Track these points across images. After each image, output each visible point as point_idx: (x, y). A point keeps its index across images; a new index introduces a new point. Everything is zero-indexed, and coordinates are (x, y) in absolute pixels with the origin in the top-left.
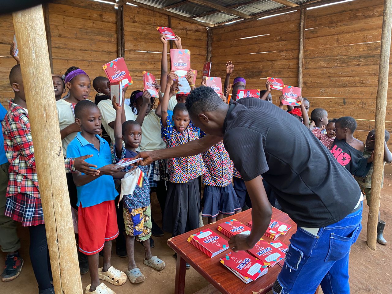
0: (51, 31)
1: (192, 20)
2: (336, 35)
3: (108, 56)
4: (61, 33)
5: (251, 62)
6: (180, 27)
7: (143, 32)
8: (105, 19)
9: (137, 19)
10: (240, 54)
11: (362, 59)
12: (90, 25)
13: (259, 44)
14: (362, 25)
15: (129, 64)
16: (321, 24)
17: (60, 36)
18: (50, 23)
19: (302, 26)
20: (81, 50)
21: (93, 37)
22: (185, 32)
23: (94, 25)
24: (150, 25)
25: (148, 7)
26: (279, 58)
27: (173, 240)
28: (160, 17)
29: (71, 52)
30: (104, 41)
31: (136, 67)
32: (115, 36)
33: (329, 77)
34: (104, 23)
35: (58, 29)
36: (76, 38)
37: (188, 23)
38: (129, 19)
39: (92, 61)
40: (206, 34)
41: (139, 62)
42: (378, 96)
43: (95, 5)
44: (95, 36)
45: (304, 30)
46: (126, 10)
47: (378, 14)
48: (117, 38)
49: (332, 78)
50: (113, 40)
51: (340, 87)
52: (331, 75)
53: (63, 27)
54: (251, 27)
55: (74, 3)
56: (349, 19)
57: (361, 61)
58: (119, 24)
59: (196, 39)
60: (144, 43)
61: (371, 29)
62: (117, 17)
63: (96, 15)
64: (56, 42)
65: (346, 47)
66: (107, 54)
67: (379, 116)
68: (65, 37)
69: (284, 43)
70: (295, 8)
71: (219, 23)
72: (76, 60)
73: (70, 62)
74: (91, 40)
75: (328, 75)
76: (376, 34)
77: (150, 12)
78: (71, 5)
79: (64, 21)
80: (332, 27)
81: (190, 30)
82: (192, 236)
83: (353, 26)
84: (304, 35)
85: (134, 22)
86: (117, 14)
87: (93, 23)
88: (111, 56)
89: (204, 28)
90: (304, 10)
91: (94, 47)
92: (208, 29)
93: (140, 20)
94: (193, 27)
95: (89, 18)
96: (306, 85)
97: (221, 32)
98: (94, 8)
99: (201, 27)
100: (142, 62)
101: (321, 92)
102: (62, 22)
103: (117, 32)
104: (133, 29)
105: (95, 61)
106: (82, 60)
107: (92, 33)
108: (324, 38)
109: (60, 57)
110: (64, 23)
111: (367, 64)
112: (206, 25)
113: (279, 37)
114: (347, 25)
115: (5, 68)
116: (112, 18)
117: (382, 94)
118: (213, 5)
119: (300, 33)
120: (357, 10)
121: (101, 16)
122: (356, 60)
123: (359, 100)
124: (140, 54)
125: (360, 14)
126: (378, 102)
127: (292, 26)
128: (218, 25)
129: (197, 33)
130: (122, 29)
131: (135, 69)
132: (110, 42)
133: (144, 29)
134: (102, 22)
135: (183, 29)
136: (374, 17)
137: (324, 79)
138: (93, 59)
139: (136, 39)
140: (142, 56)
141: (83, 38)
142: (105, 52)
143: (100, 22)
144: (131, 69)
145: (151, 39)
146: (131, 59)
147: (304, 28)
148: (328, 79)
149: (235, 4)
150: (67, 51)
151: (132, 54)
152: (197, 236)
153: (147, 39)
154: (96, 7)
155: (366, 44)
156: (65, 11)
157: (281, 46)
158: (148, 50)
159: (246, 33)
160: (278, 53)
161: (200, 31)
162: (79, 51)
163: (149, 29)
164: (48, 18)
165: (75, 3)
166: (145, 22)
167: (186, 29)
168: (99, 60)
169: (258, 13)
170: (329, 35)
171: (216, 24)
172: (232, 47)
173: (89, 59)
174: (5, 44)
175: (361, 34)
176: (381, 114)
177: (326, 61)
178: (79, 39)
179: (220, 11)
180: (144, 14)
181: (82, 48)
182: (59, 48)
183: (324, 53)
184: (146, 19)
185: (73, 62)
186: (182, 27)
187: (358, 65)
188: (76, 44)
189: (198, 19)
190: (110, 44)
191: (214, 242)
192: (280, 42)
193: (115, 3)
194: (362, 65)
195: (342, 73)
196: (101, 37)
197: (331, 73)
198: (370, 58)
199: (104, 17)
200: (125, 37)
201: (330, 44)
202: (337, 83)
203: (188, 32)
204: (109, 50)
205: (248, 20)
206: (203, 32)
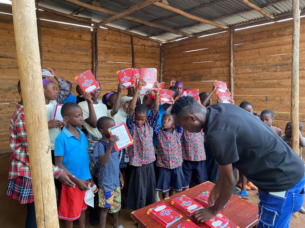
0: (43, 48)
1: (148, 39)
2: (258, 49)
3: (85, 66)
4: (50, 49)
5: (194, 69)
6: (140, 43)
7: (112, 47)
8: (83, 38)
9: (107, 38)
10: (185, 63)
11: (278, 67)
12: (72, 43)
13: (199, 55)
14: (277, 41)
15: (101, 72)
16: (246, 41)
17: (49, 51)
18: (42, 42)
19: (232, 42)
20: (64, 61)
21: (74, 52)
22: (143, 47)
23: (75, 43)
24: (117, 42)
25: (116, 29)
26: (216, 66)
27: (136, 213)
28: (125, 36)
29: (57, 63)
30: (82, 55)
31: (106, 74)
32: (91, 51)
33: (254, 80)
34: (82, 41)
35: (48, 47)
36: (61, 53)
37: (146, 41)
38: (101, 39)
39: (73, 69)
40: (160, 49)
41: (109, 70)
42: (292, 96)
43: (76, 29)
44: (75, 51)
45: (233, 46)
46: (99, 31)
47: (288, 33)
48: (92, 53)
49: (256, 81)
50: (89, 54)
51: (263, 88)
52: (255, 79)
53: (51, 45)
54: (193, 43)
55: (60, 27)
56: (267, 37)
57: (278, 68)
58: (94, 42)
59: (152, 53)
60: (112, 56)
61: (284, 45)
62: (92, 37)
63: (76, 36)
64: (46, 56)
65: (265, 58)
66: (85, 64)
67: (294, 111)
68: (53, 52)
69: (219, 55)
70: (226, 29)
71: (169, 40)
72: (61, 69)
73: (56, 70)
74: (73, 54)
75: (253, 78)
76: (288, 48)
77: (117, 33)
78: (58, 29)
79: (52, 40)
80: (254, 43)
81: (147, 46)
82: (151, 210)
83: (270, 42)
84: (233, 49)
85: (105, 40)
86: (92, 35)
87: (74, 41)
88: (88, 66)
89: (157, 44)
90: (232, 30)
91: (75, 59)
92: (161, 45)
93: (110, 39)
94: (150, 43)
95: (71, 38)
96: (236, 86)
97: (170, 47)
98: (75, 31)
99: (155, 44)
100: (111, 70)
101: (249, 91)
102: (51, 41)
103: (92, 48)
104: (104, 45)
105: (75, 70)
106: (65, 69)
107: (73, 49)
108: (249, 51)
110: (52, 42)
111: (282, 70)
112: (159, 42)
113: (215, 50)
114: (266, 42)
115: (6, 76)
116: (88, 38)
117: (295, 95)
118: (164, 27)
119: (231, 47)
120: (273, 31)
121: (80, 36)
122: (273, 68)
123: (278, 98)
124: (109, 64)
125: (275, 34)
126: (292, 100)
127: (224, 43)
128: (168, 42)
129: (152, 48)
130: (96, 46)
131: (105, 75)
132: (87, 55)
133: (112, 45)
134: (80, 41)
136: (286, 36)
137: (250, 81)
138: (73, 68)
139: (106, 53)
140: (111, 65)
141: (66, 53)
142: (83, 62)
143: (79, 41)
144: (103, 75)
145: (118, 53)
146: (103, 67)
147: (233, 44)
148: (253, 81)
149: (181, 26)
150: (54, 63)
151: (103, 64)
152: (154, 210)
153: (115, 53)
154: (76, 30)
155: (280, 56)
156: (53, 33)
157: (216, 57)
158: (116, 61)
159: (189, 47)
160: (214, 63)
161: (154, 47)
162: (63, 62)
163: (117, 46)
164: (41, 38)
165: (61, 27)
166: (113, 40)
167: (144, 45)
168: (78, 69)
169: (198, 33)
170: (252, 49)
171: (167, 41)
172: (179, 58)
173: (71, 68)
174: (7, 58)
175: (276, 48)
176: (295, 110)
177: (251, 68)
178: (63, 53)
179: (170, 32)
180: (113, 34)
181: (66, 60)
182: (48, 60)
183: (249, 62)
184: (114, 38)
185: (58, 70)
186: (141, 44)
187: (276, 71)
188: (61, 57)
189: (153, 38)
190: (87, 57)
191: (168, 214)
192: (216, 54)
193: (91, 26)
194: (279, 71)
195: (263, 77)
196: (80, 52)
197: (255, 77)
198: (284, 66)
199: (82, 37)
200: (98, 52)
201: (254, 56)
202: (260, 85)
203: (146, 47)
204: (86, 61)
205: (191, 38)
206: (157, 47)
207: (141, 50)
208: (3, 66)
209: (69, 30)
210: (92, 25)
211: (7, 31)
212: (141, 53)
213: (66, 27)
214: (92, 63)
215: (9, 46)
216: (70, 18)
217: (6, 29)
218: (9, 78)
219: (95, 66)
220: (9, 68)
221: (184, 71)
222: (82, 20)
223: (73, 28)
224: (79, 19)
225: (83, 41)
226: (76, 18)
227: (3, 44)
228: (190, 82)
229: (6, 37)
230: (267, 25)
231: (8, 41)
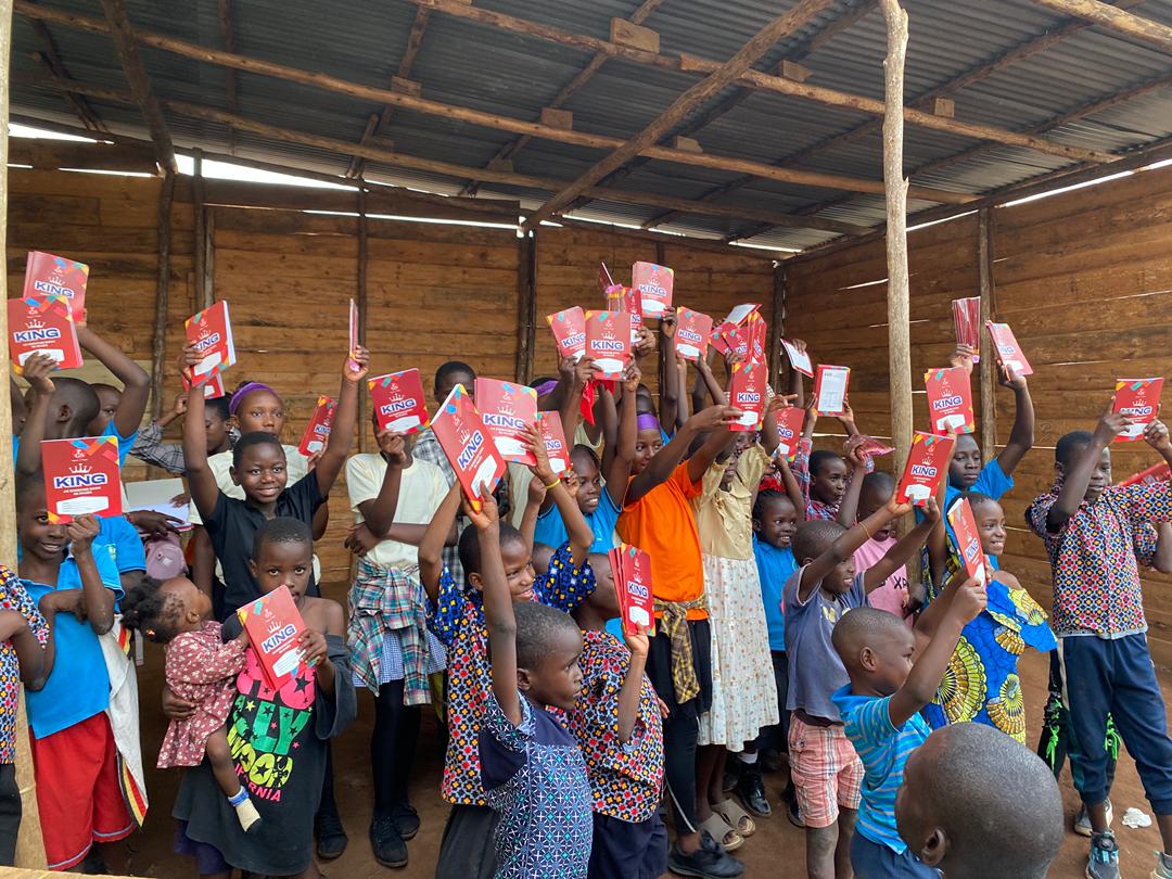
0: (368, 295)
1: (724, 247)
2: (1069, 273)
3: (494, 343)
4: (391, 297)
5: (873, 350)
6: (692, 265)
7: (587, 283)
8: (491, 261)
9: (571, 257)
10: (847, 327)
11: (1135, 340)
12: (456, 277)
14: (1130, 246)
15: (547, 360)
16: (1030, 247)
17: (387, 305)
18: (368, 279)
19: (983, 252)
20: (432, 332)
21: (462, 303)
22: (704, 277)
23: (467, 276)
25: (598, 228)
26: (938, 338)
28: (634, 246)
29: (407, 337)
30: (487, 311)
32: (516, 298)
34: (489, 270)
35: (384, 291)
36: (422, 307)
37: (714, 255)
38: (551, 259)
40: (772, 279)
43: (472, 234)
44: (466, 299)
45: (989, 262)
46: (544, 237)
47: (1165, 215)
48: (519, 303)
49: (1066, 393)
50: (509, 306)
51: (1090, 419)
52: (1064, 384)
53: (395, 285)
54: (871, 258)
55: (422, 234)
56: (1097, 231)
57: (1135, 346)
58: (525, 270)
59: (737, 293)
61: (1152, 257)
62: (520, 256)
63: (471, 255)
64: (378, 317)
65: (1093, 307)
66: (494, 339)
68: (398, 306)
69: (946, 297)
70: (968, 207)
71: (811, 248)
73: (405, 358)
74: (457, 308)
75: (1057, 383)
76: (1165, 269)
77: (608, 237)
78: (416, 239)
79: (398, 273)
80: (1055, 253)
81: (720, 272)
83: (1107, 250)
84: (990, 274)
85: (565, 263)
86: (520, 249)
87: (465, 272)
88: (504, 344)
89: (762, 262)
90: (986, 210)
91: (463, 325)
92: (776, 264)
93: (580, 258)
94: (731, 263)
95: (454, 262)
96: (1005, 413)
97: (807, 271)
98: (468, 240)
99: (754, 263)
101: (1044, 432)
102: (395, 275)
103: (519, 288)
104: (560, 279)
106: (434, 354)
107: (460, 294)
108: (1039, 282)
109: (385, 347)
110: (398, 278)
111: (1150, 352)
112: (768, 255)
113: (934, 282)
114: (1093, 247)
116: (509, 258)
119: (979, 271)
120: (1114, 207)
121: (483, 256)
122: (1121, 343)
123: (1137, 458)
125: (1122, 217)
127: (963, 253)
128: (809, 252)
129: (740, 278)
130: (531, 281)
132: (502, 311)
133: (588, 277)
134: (483, 269)
135: (700, 271)
136: (1158, 224)
137: (1047, 395)
138: (458, 351)
139: (566, 302)
141: (438, 306)
142: (489, 334)
143: (480, 270)
147: (990, 256)
148: (1058, 395)
150: (399, 335)
153: (597, 300)
154: (472, 238)
155: (1142, 298)
156: (402, 253)
157: (939, 305)
160: (933, 325)
161: (751, 273)
162: (428, 335)
165: (426, 234)
166: (591, 262)
167: (710, 271)
168: (474, 354)
170: (1051, 275)
172: (830, 309)
174: (274, 326)
175: (1131, 269)
177: (1047, 345)
178: (429, 308)
180: (593, 243)
181: (436, 327)
182: (383, 329)
183: (1041, 322)
184: (596, 256)
185: (411, 358)
186: (697, 266)
187: (1130, 356)
188: (422, 320)
189: (744, 243)
190: (501, 317)
192: (938, 295)
193: (518, 224)
194: (1139, 357)
195: (1090, 379)
196: (479, 302)
197: (1063, 379)
198: (1156, 338)
199: (489, 259)
200: (538, 300)
201: (1057, 299)
202: (1080, 407)
203: (714, 277)
204: (497, 329)
205: (862, 241)
206: (762, 274)
207: (694, 286)
208: (263, 347)
209: (448, 241)
210: (522, 219)
211: (278, 256)
212: (694, 297)
213: (442, 231)
214: (518, 334)
215: (279, 295)
216: (451, 206)
217: (275, 250)
218: (275, 379)
219: (524, 343)
220: (277, 352)
221: (843, 355)
222: (486, 208)
223: (462, 234)
224: (477, 207)
225: (492, 268)
226: (468, 205)
227: (266, 290)
228: (860, 394)
229: (274, 272)
230: (1095, 188)
231: (278, 281)
